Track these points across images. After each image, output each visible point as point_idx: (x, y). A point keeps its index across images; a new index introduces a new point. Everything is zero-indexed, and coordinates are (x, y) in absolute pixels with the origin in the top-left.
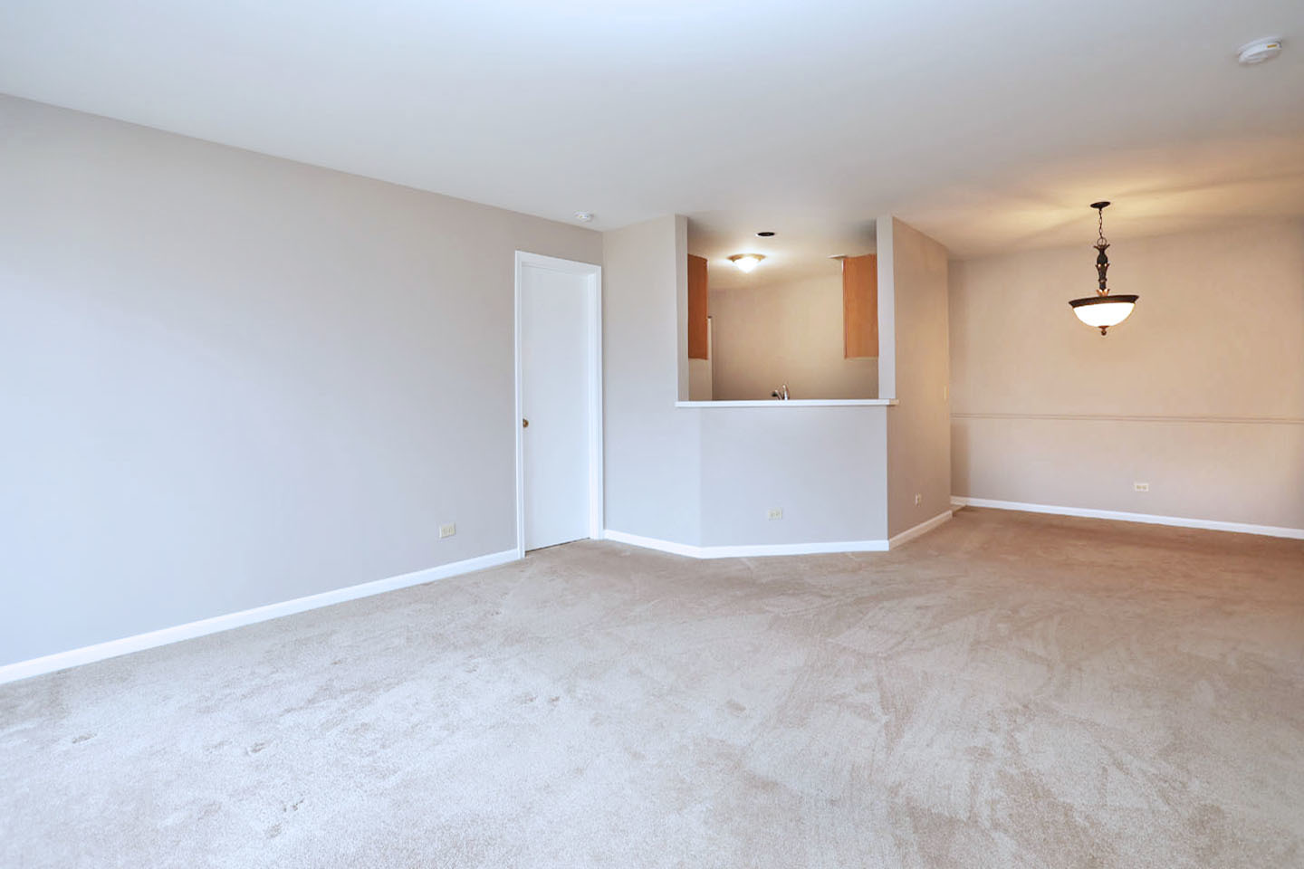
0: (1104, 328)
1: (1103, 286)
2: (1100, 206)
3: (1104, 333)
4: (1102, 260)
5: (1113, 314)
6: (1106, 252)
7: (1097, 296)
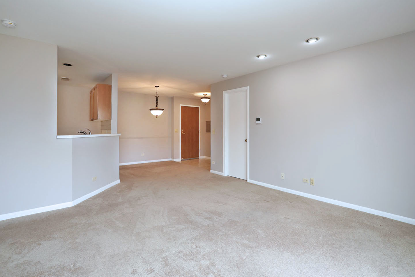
0: (157, 116)
1: (157, 106)
2: (157, 87)
3: (157, 117)
4: (157, 100)
5: (158, 113)
6: (158, 98)
7: (156, 108)
